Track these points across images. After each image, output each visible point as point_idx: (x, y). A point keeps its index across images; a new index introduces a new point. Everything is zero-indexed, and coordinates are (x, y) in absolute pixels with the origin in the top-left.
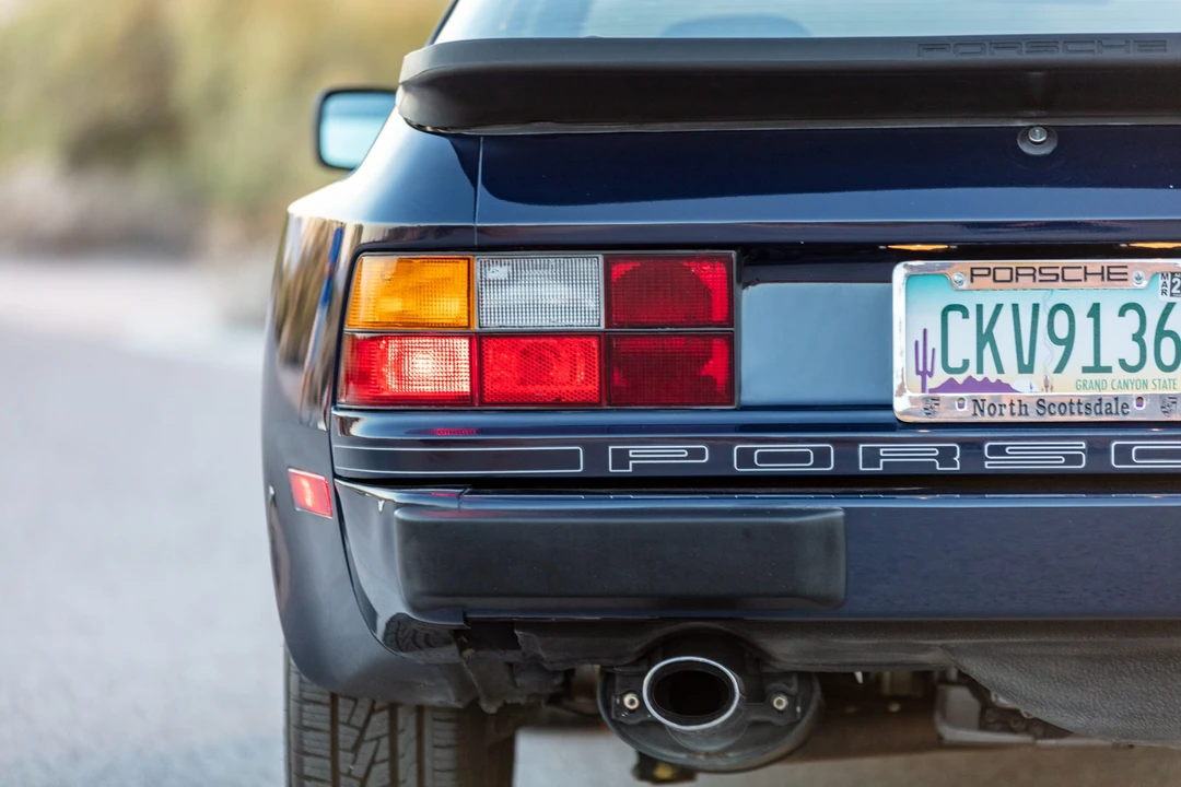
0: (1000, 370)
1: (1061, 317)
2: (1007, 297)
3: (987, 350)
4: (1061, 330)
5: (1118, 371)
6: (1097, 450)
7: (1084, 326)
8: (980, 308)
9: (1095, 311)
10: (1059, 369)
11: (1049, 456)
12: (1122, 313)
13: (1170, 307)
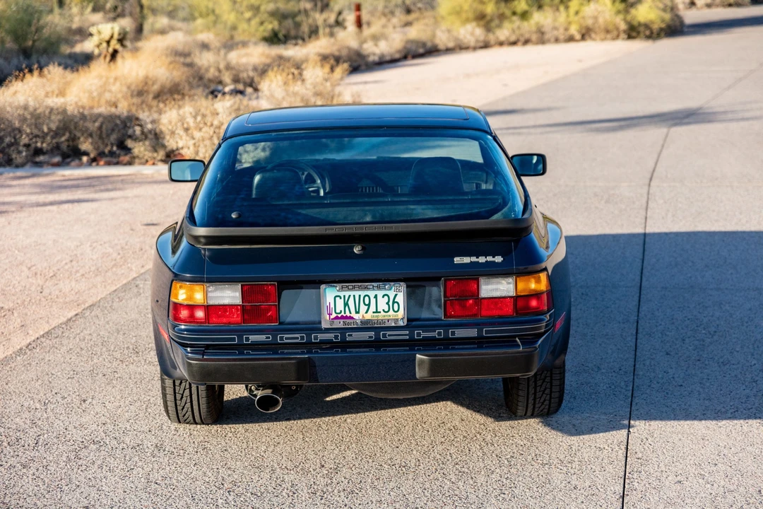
0: (350, 313)
1: (367, 298)
2: (352, 293)
3: (347, 308)
4: (367, 302)
5: (383, 313)
6: (377, 335)
7: (373, 301)
8: (344, 296)
9: (376, 297)
10: (366, 312)
11: (364, 336)
12: (383, 297)
13: (396, 295)
